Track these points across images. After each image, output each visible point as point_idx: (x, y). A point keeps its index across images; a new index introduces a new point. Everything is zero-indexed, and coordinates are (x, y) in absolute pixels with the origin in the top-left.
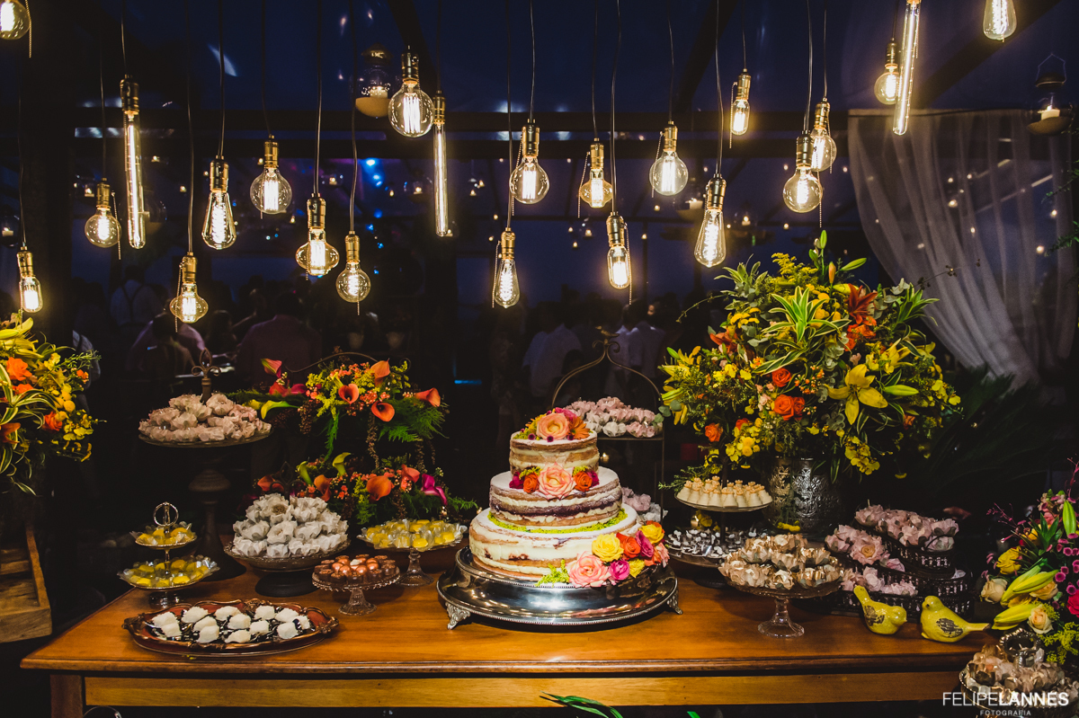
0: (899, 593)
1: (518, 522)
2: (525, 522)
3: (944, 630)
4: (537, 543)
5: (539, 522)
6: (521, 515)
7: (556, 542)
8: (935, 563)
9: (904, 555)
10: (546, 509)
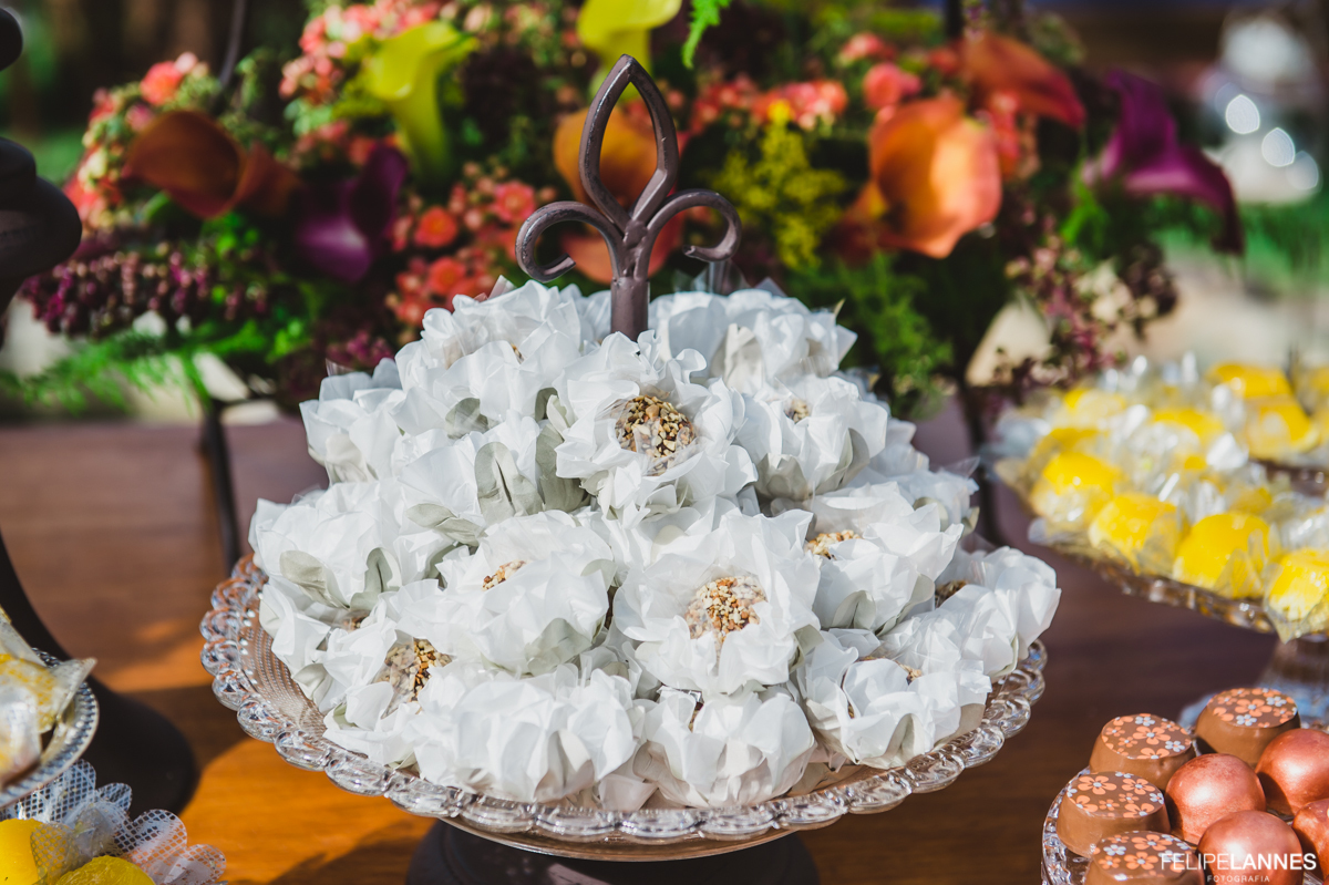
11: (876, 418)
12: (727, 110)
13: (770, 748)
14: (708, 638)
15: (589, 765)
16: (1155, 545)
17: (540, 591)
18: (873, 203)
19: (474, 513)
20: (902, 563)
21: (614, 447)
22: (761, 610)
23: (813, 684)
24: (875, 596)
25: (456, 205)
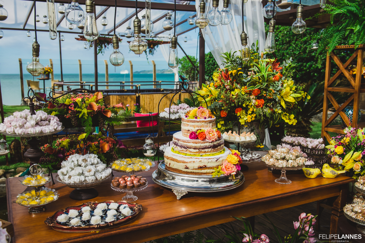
0: (310, 164)
1: (196, 152)
2: (200, 152)
3: (333, 174)
4: (210, 160)
5: (205, 151)
6: (199, 149)
7: (216, 159)
8: (315, 153)
9: (308, 151)
10: (208, 146)
11: (99, 160)
12: (89, 144)
13: (93, 179)
14: (89, 173)
15: (82, 181)
16: (119, 168)
17: (78, 171)
18: (100, 149)
19: (73, 167)
20: (101, 168)
21: (82, 162)
22: (92, 171)
23: (96, 175)
24: (99, 170)
25: (70, 152)
